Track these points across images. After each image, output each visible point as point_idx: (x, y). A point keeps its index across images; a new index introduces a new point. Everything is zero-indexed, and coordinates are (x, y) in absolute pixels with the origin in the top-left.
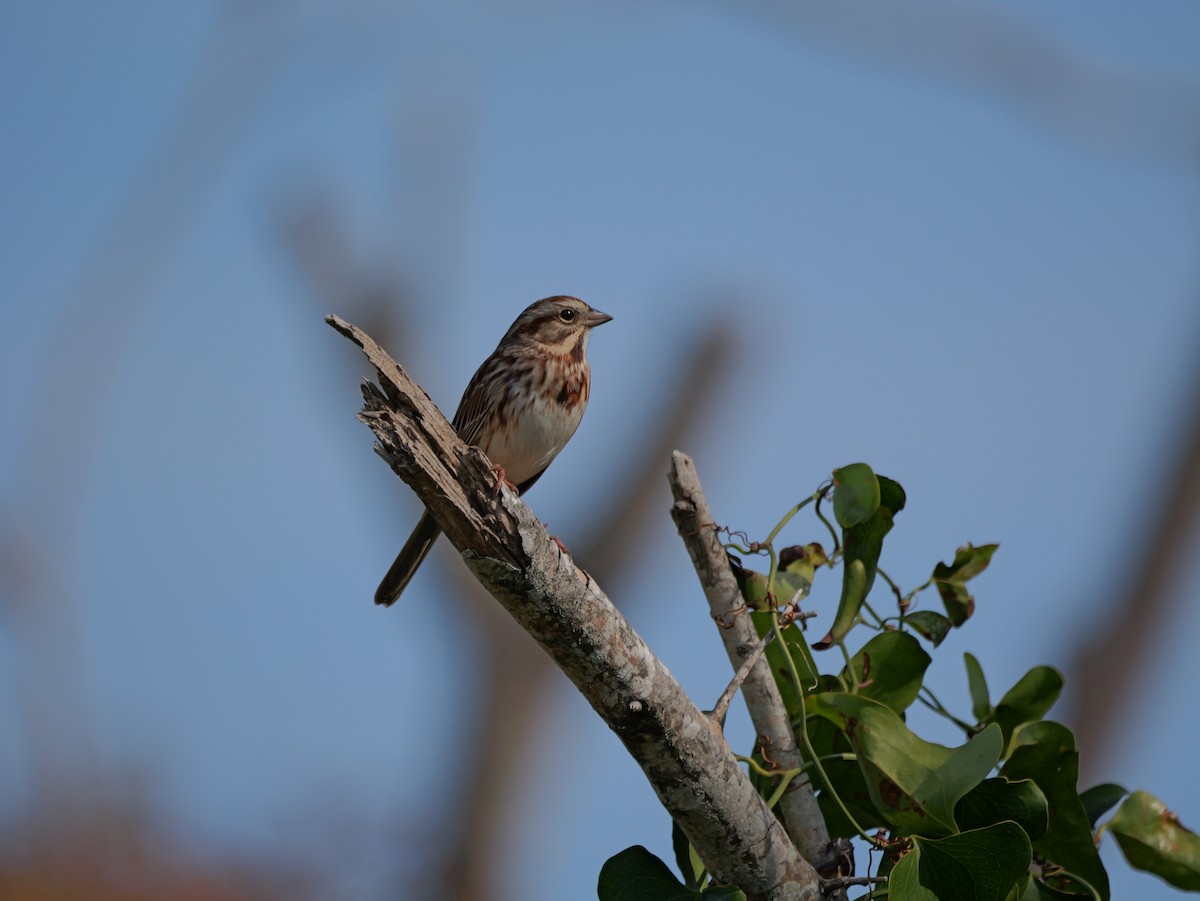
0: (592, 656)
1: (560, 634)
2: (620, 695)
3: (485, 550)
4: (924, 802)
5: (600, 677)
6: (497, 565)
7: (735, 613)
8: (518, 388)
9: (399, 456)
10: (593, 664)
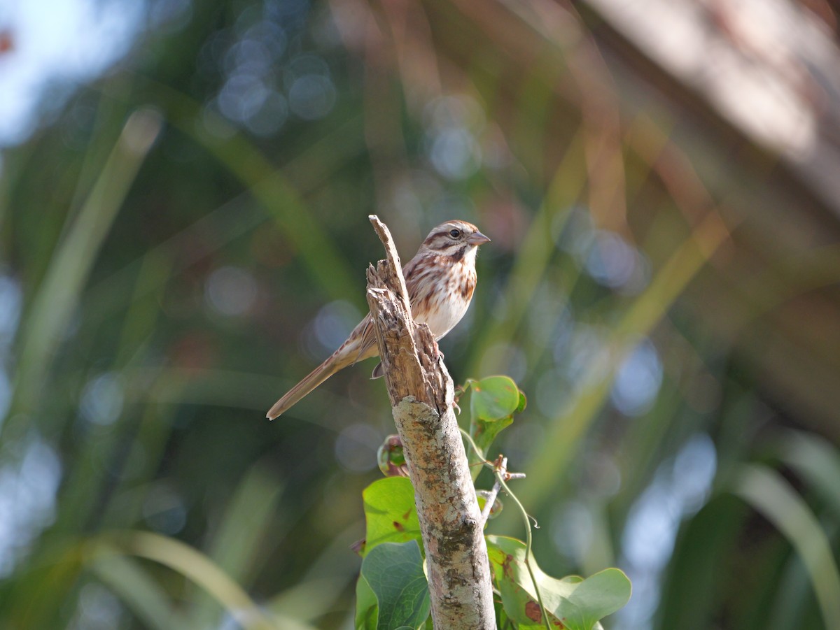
1: (441, 464)
3: (423, 397)
4: (564, 619)
5: (451, 499)
6: (427, 409)
8: (441, 285)
9: (393, 322)
10: (452, 489)
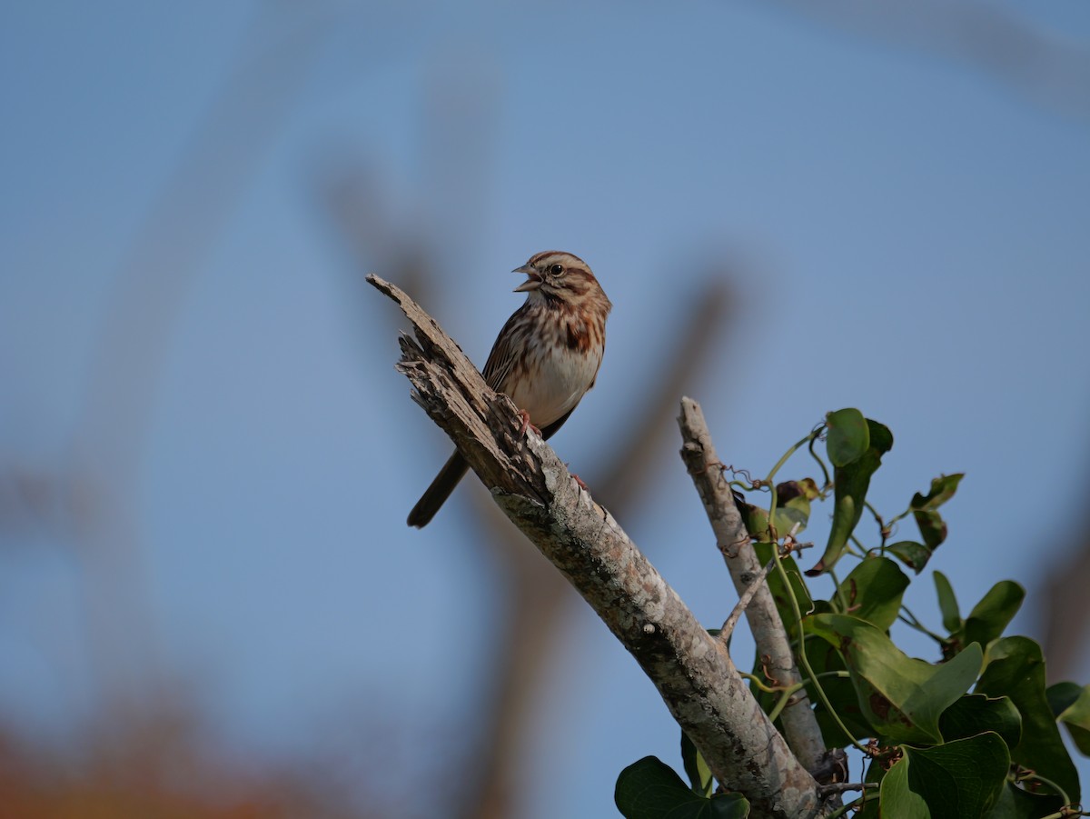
0: (609, 583)
2: (635, 618)
4: (911, 714)
5: (617, 602)
6: (523, 501)
7: (739, 544)
9: (434, 402)
10: (610, 591)
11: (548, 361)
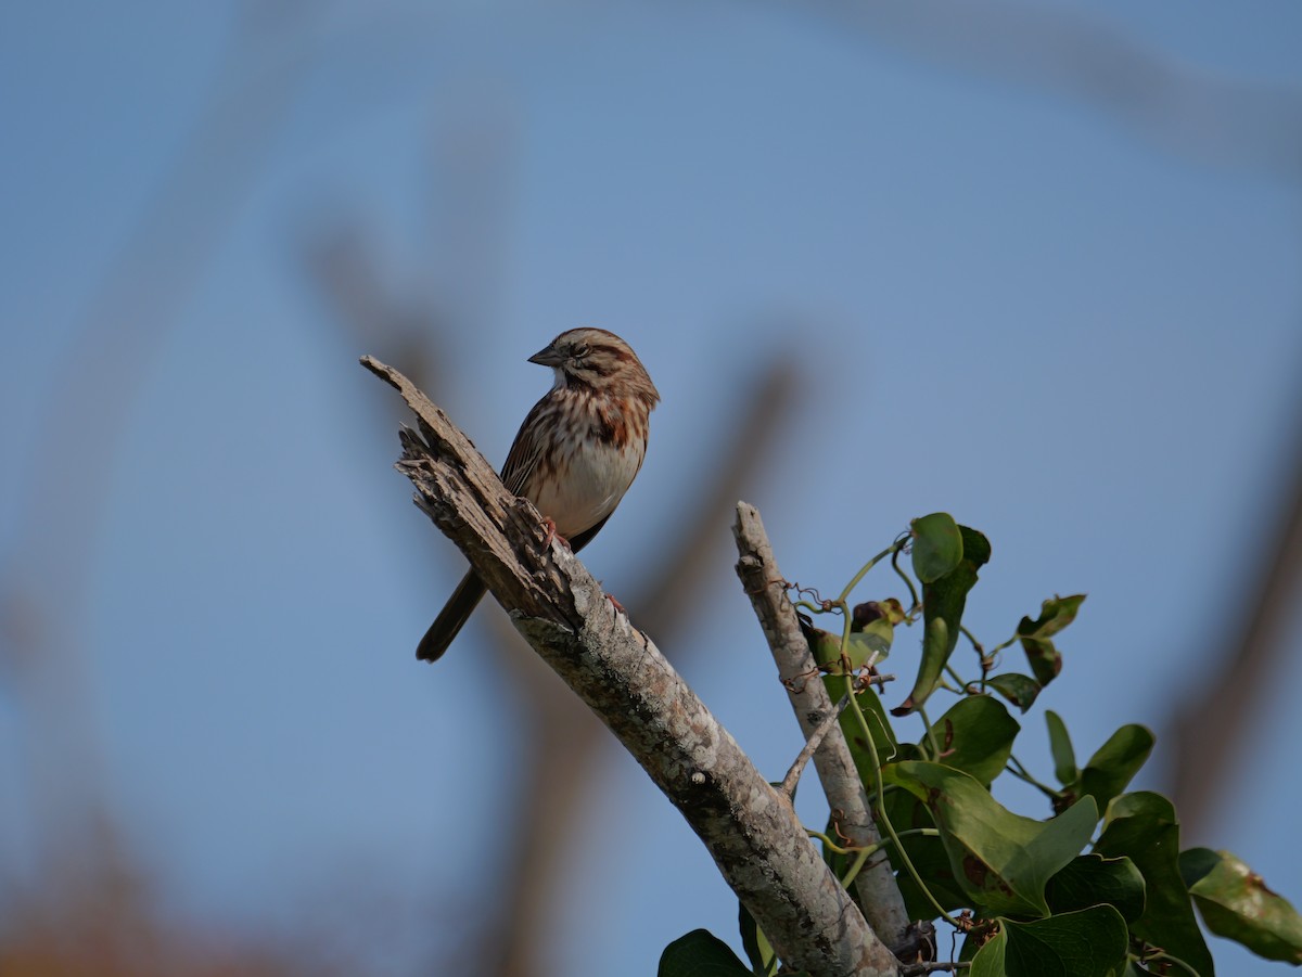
0: (651, 724)
1: (616, 700)
2: (681, 766)
3: (535, 610)
4: (1012, 881)
5: (660, 746)
6: (548, 626)
7: (806, 677)
9: (441, 509)
10: (652, 733)
11: (578, 458)
